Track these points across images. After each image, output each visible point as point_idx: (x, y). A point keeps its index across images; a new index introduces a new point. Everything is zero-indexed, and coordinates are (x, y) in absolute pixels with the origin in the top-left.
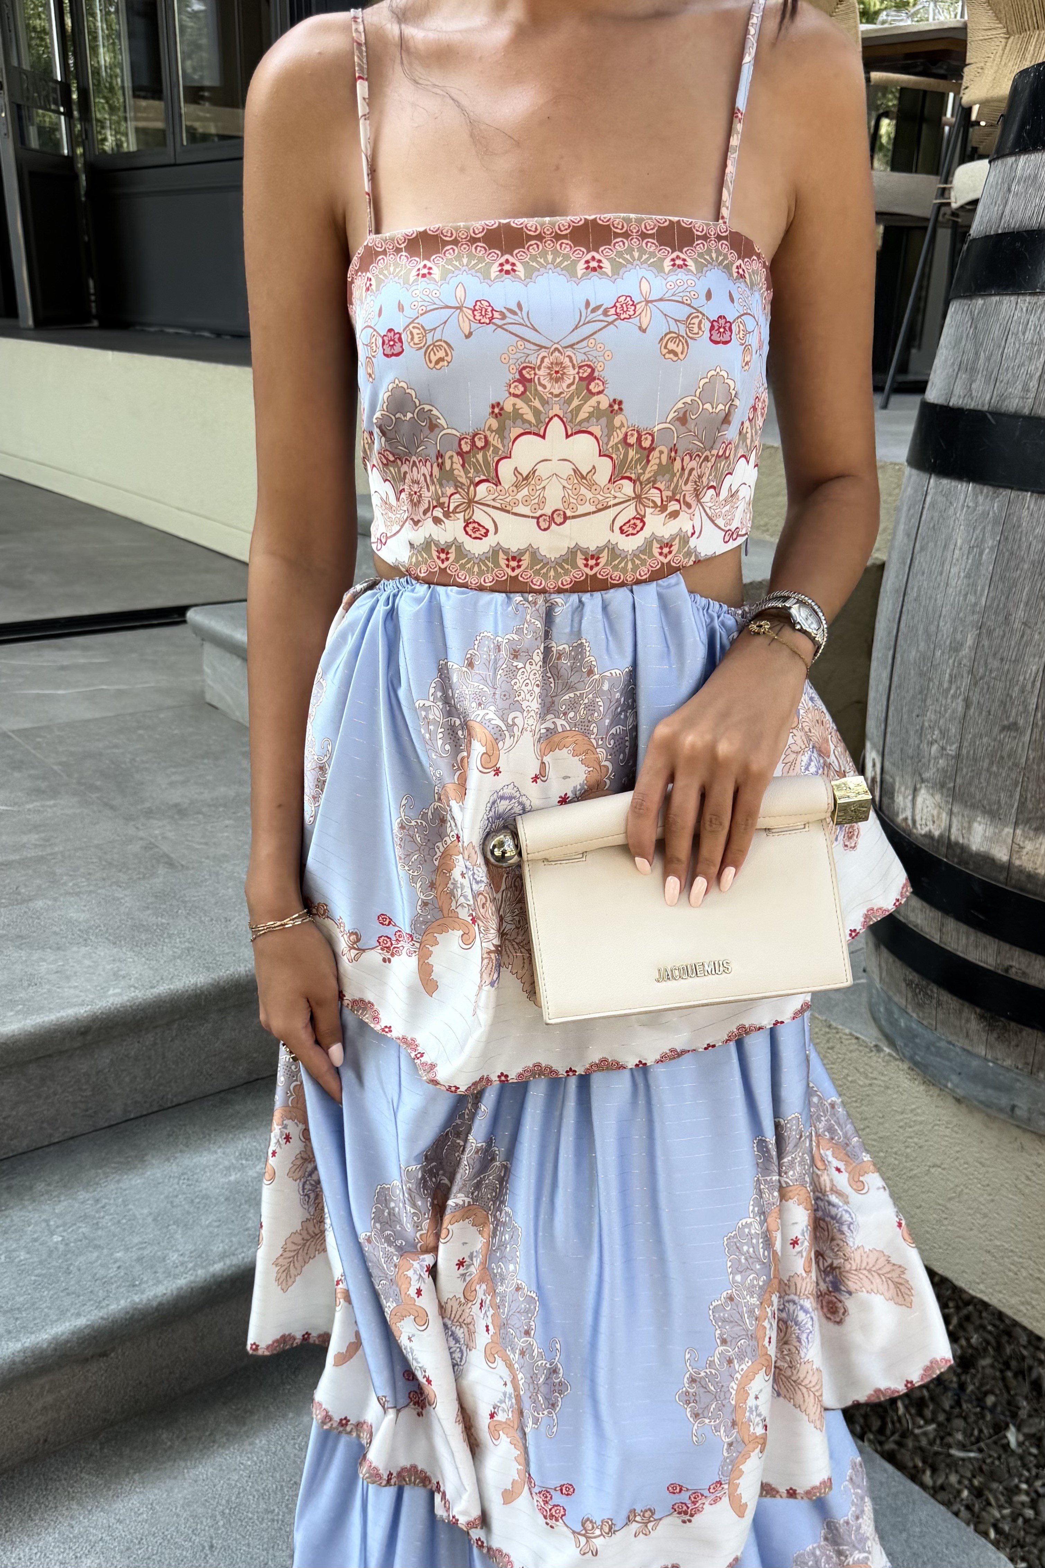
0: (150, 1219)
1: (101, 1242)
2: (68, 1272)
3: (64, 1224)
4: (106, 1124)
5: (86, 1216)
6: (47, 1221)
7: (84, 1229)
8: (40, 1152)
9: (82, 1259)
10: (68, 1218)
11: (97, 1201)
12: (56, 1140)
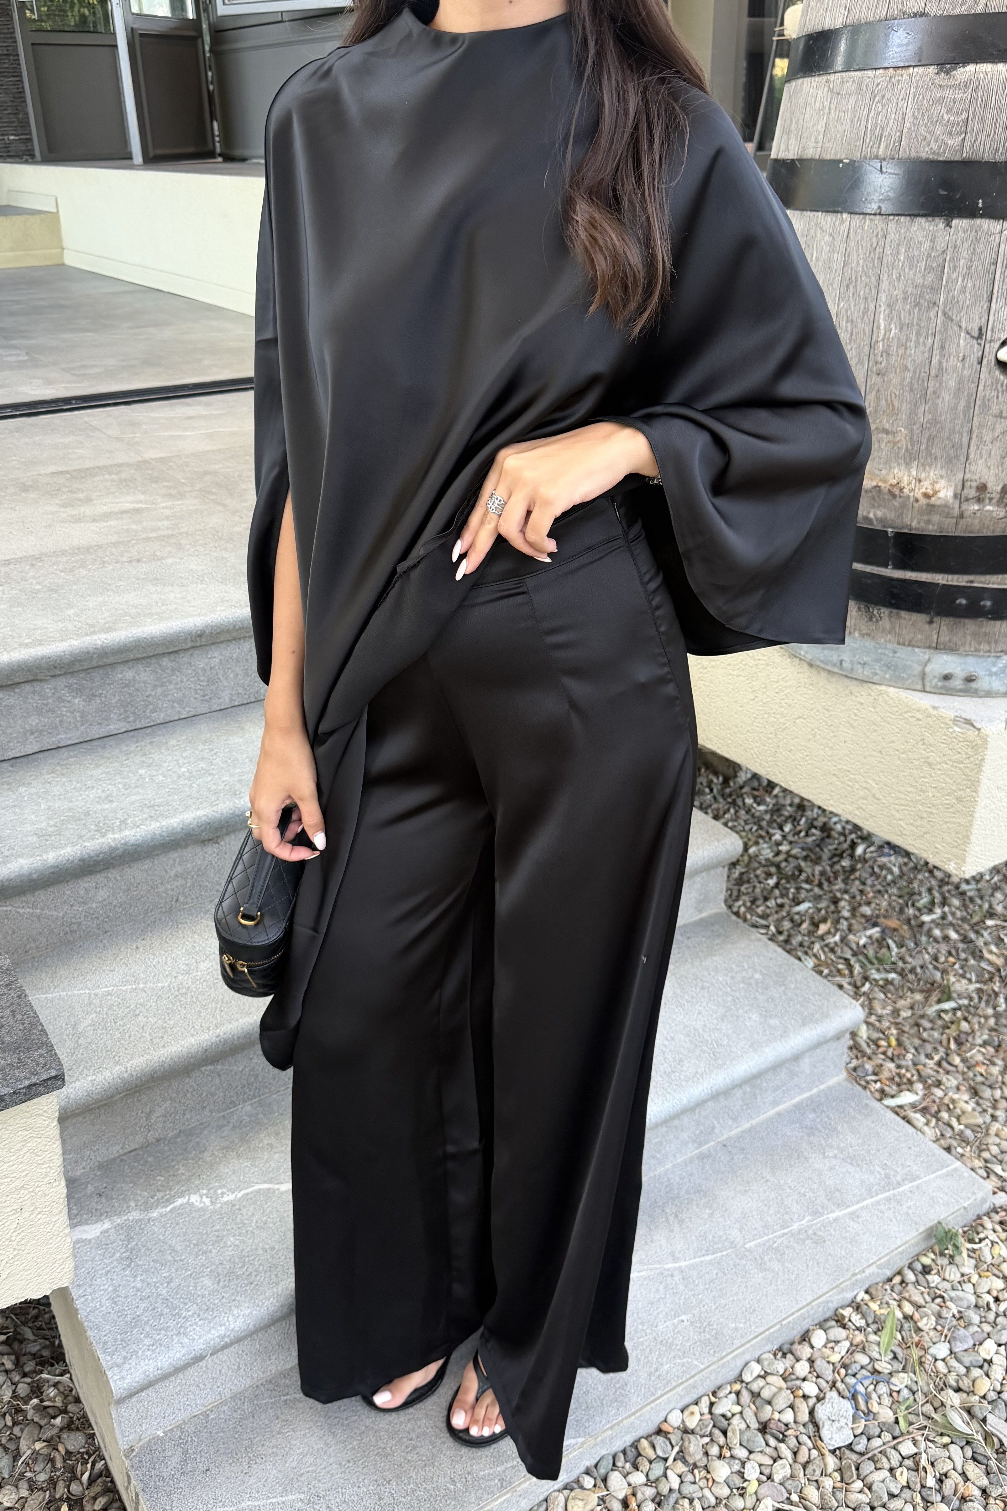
0: (247, 760)
1: (214, 772)
2: (191, 787)
3: (189, 762)
4: (218, 708)
5: (203, 758)
6: (177, 761)
7: (202, 765)
8: (172, 724)
9: (201, 780)
10: (191, 759)
11: (211, 750)
12: (183, 716)
